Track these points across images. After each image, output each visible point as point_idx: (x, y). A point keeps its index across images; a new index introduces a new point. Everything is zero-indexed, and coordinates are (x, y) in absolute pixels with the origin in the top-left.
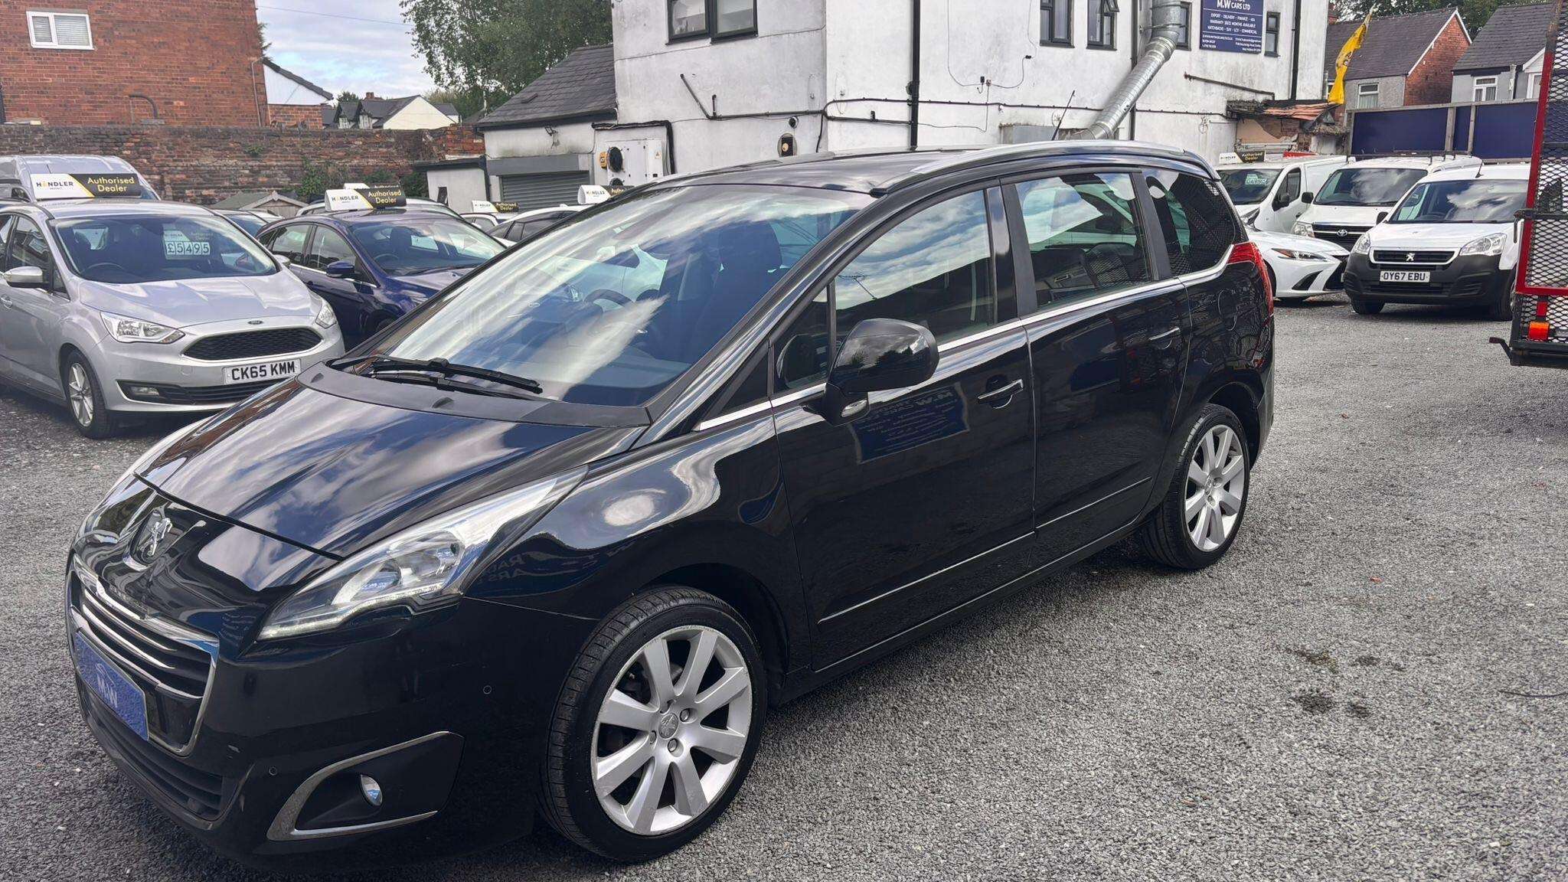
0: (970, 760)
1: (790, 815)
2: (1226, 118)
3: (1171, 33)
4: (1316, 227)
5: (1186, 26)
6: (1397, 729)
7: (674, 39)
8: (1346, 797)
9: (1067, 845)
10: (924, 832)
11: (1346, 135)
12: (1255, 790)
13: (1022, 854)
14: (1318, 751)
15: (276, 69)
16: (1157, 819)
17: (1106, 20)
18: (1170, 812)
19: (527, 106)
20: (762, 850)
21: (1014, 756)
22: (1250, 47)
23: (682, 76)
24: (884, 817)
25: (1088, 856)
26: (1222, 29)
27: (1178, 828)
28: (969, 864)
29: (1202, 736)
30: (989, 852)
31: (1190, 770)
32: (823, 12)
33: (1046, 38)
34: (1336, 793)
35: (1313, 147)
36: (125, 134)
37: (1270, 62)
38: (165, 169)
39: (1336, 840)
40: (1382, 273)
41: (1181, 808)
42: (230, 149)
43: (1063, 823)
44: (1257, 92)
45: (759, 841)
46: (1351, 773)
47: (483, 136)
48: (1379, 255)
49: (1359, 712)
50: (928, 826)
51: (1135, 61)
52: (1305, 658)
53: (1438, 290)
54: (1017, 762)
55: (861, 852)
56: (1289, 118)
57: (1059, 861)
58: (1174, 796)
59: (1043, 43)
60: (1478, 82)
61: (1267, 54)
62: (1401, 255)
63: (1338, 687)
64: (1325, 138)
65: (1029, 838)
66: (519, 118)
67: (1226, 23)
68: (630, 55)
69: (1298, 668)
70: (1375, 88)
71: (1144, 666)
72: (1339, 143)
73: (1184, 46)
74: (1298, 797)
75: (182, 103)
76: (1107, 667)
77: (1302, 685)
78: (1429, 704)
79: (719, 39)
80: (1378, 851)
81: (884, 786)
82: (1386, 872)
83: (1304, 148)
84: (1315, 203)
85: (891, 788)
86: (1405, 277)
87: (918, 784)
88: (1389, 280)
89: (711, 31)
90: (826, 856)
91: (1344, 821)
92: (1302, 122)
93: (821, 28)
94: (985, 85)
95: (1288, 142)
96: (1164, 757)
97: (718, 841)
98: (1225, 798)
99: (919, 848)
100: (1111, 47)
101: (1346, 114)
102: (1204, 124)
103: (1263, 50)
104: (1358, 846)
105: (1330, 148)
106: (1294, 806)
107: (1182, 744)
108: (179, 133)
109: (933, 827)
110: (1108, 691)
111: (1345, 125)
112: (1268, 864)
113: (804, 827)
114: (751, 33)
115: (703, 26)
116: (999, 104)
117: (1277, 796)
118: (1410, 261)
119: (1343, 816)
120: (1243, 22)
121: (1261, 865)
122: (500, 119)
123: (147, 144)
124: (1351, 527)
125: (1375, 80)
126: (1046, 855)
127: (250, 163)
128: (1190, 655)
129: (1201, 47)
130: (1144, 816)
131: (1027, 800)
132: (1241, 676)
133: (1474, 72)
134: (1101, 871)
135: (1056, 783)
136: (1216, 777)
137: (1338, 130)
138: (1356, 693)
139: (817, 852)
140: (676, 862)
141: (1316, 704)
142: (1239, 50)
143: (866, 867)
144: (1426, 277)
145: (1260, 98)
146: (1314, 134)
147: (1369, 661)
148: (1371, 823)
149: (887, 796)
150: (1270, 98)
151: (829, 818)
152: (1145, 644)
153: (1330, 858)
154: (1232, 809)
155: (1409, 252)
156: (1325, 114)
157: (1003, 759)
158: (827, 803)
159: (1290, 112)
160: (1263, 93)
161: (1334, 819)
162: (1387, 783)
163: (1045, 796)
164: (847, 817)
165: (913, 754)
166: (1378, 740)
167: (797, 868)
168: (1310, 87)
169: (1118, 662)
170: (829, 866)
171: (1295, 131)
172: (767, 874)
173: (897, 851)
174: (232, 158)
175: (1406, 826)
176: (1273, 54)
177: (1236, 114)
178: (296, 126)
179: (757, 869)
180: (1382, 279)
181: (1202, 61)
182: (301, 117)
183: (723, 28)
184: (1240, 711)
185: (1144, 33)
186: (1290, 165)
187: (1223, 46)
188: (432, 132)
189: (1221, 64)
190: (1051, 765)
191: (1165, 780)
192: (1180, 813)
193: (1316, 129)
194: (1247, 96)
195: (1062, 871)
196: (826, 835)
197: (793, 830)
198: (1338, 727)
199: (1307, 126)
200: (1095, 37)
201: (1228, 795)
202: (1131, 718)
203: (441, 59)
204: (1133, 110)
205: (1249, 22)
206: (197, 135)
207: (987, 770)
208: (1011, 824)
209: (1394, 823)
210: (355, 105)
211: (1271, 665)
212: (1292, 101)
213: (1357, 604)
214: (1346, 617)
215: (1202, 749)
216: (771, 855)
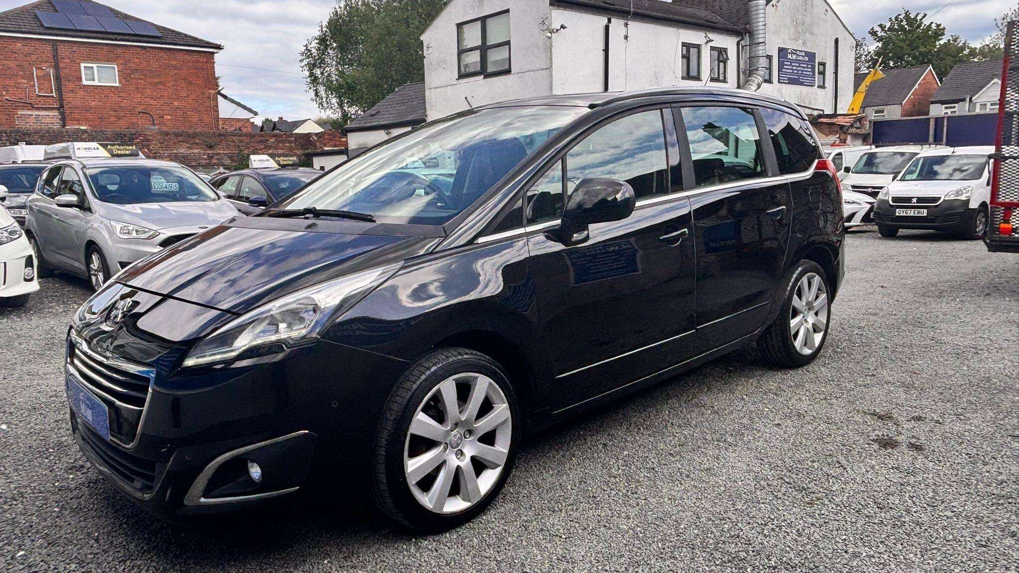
0: (656, 475)
1: (536, 506)
3: (761, 73)
4: (853, 187)
5: (770, 69)
6: (943, 457)
7: (461, 76)
8: (915, 498)
9: (726, 526)
10: (628, 517)
11: (869, 134)
12: (852, 494)
13: (696, 532)
14: (892, 471)
15: (225, 97)
16: (787, 511)
17: (722, 65)
18: (795, 507)
19: (372, 117)
20: (518, 526)
22: (810, 83)
23: (466, 98)
24: (600, 508)
25: (742, 533)
26: (791, 71)
27: (802, 517)
28: (660, 537)
29: (813, 461)
30: (673, 530)
31: (807, 482)
32: (551, 59)
33: (685, 75)
34: (907, 495)
35: (849, 141)
36: (135, 134)
37: (820, 91)
38: (158, 155)
39: (911, 524)
40: (897, 210)
41: (803, 505)
42: (196, 144)
43: (722, 513)
44: (813, 109)
45: (516, 521)
46: (916, 484)
47: (347, 136)
48: (895, 199)
49: (916, 448)
50: (630, 514)
52: (876, 418)
53: (933, 221)
54: (688, 476)
55: (586, 529)
56: (833, 124)
57: (721, 536)
58: (797, 497)
59: (684, 78)
60: (946, 108)
61: (819, 87)
62: (909, 199)
63: (901, 433)
64: (856, 136)
65: (700, 522)
66: (368, 125)
67: (794, 68)
68: (435, 87)
69: (872, 422)
70: (883, 111)
71: (769, 421)
72: (865, 139)
73: (769, 81)
74: (882, 498)
75: (169, 117)
76: (744, 421)
77: (876, 432)
78: (962, 443)
79: (488, 76)
80: (940, 530)
82: (948, 543)
83: (843, 142)
84: (852, 173)
85: (604, 490)
86: (911, 213)
88: (901, 215)
89: (484, 72)
90: (561, 531)
91: (915, 512)
92: (842, 127)
93: (550, 68)
95: (834, 138)
96: (788, 474)
97: (488, 521)
98: (832, 498)
99: (625, 527)
100: (725, 81)
101: (868, 122)
103: (816, 86)
104: (926, 528)
105: (860, 142)
106: (880, 504)
107: (799, 466)
108: (167, 134)
109: (634, 514)
110: (746, 435)
111: (867, 128)
112: (866, 538)
113: (546, 513)
114: (508, 72)
115: (478, 68)
117: (868, 497)
118: (914, 203)
119: (914, 510)
120: (804, 67)
121: (862, 539)
122: (357, 125)
123: (148, 140)
125: (882, 107)
126: (712, 533)
127: (208, 152)
128: (799, 415)
129: (779, 82)
130: (778, 509)
132: (835, 427)
133: (943, 103)
134: (752, 542)
135: (716, 489)
136: (825, 486)
137: (863, 131)
138: (913, 437)
139: (556, 528)
140: (460, 533)
141: (887, 443)
142: (802, 84)
143: (589, 538)
144: (924, 213)
145: (816, 113)
146: (849, 134)
147: (919, 419)
148: (933, 514)
150: (821, 113)
152: (768, 408)
153: (908, 535)
154: (837, 505)
155: (913, 198)
156: (855, 122)
159: (834, 120)
160: (817, 110)
161: (908, 511)
162: (941, 490)
163: (709, 496)
164: (575, 508)
165: (618, 471)
166: (931, 464)
167: (542, 538)
168: (845, 106)
169: (751, 419)
170: (563, 537)
171: (837, 131)
172: (522, 542)
173: (610, 528)
174: (197, 149)
175: (958, 515)
176: (822, 87)
178: (236, 130)
179: (515, 538)
180: (897, 214)
181: (779, 90)
182: (239, 125)
183: (491, 69)
184: (836, 447)
185: (744, 73)
186: (835, 150)
187: (793, 82)
188: (316, 134)
189: (791, 92)
190: (711, 478)
191: (790, 488)
192: (803, 508)
193: (850, 131)
194: (808, 112)
195: (724, 542)
196: (561, 518)
198: (904, 457)
199: (845, 129)
200: (714, 75)
201: (834, 497)
202: (763, 451)
203: (323, 93)
205: (808, 68)
206: (177, 135)
207: (668, 481)
208: (687, 513)
209: (949, 514)
210: (272, 125)
211: (854, 421)
212: (835, 115)
213: (908, 387)
214: (901, 395)
215: (813, 469)
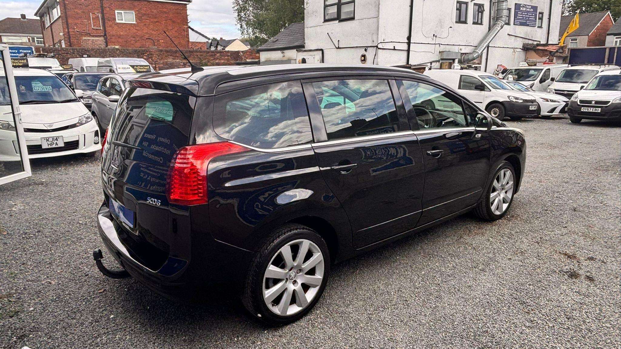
0: (440, 288)
1: (375, 304)
2: (522, 49)
3: (504, 19)
4: (555, 90)
5: (509, 17)
6: (606, 287)
7: (325, 21)
8: (588, 313)
9: (480, 325)
10: (425, 315)
11: (567, 57)
12: (552, 308)
13: (463, 327)
14: (575, 294)
15: (193, 30)
16: (515, 317)
17: (480, 14)
18: (519, 315)
19: (274, 43)
20: (366, 317)
21: (458, 288)
22: (532, 25)
23: (328, 33)
24: (410, 308)
25: (489, 330)
26: (522, 18)
27: (523, 321)
28: (443, 329)
29: (530, 285)
30: (451, 325)
31: (526, 298)
32: (379, 12)
33: (458, 20)
34: (584, 311)
35: (554, 61)
36: (144, 51)
37: (539, 29)
38: (157, 63)
39: (585, 330)
40: (582, 108)
41: (523, 313)
42: (177, 56)
43: (478, 316)
44: (534, 41)
45: (364, 314)
46: (589, 304)
47: (259, 53)
48: (581, 101)
49: (590, 279)
50: (427, 313)
51: (490, 29)
52: (567, 257)
53: (604, 115)
54: (459, 290)
55: (402, 321)
56: (546, 50)
57: (478, 331)
58: (521, 308)
59: (456, 22)
60: (617, 38)
61: (538, 27)
62: (590, 102)
63: (581, 269)
64: (559, 58)
65: (466, 321)
66: (271, 47)
67: (524, 16)
68: (310, 26)
69: (564, 260)
70: (576, 40)
71: (504, 256)
72: (564, 60)
73: (508, 24)
74: (569, 312)
75: (163, 41)
76: (491, 255)
77: (567, 267)
78: (617, 277)
79: (341, 21)
80: (603, 336)
81: (409, 296)
82: (607, 345)
83: (551, 61)
84: (556, 81)
85: (412, 297)
86: (591, 110)
87: (422, 296)
88: (585, 111)
89: (339, 18)
90: (389, 322)
91: (588, 323)
92: (551, 52)
93: (378, 17)
94: (435, 37)
95: (545, 59)
96: (515, 292)
97: (349, 312)
98: (540, 310)
99: (424, 321)
100: (481, 24)
101: (567, 50)
102: (514, 52)
103: (537, 26)
104: (595, 333)
105: (561, 61)
106: (568, 316)
107: (522, 287)
108: (161, 51)
109: (429, 313)
110: (491, 265)
111: (567, 53)
112: (560, 338)
113: (381, 309)
114: (353, 19)
115: (336, 16)
116: (439, 44)
117: (561, 311)
118: (593, 104)
119: (588, 321)
120: (530, 15)
121: (557, 338)
122: (265, 48)
123: (151, 54)
124: (580, 205)
125: (576, 37)
126: (472, 328)
127: (183, 61)
128: (522, 252)
129: (514, 24)
130: (510, 316)
131: (464, 305)
132: (543, 262)
133: (615, 35)
134: (495, 336)
135: (474, 300)
136: (536, 302)
137: (564, 55)
138: (588, 272)
139: (386, 320)
140: (334, 319)
141: (573, 275)
142: (528, 25)
143: (404, 327)
144: (599, 110)
145: (535, 43)
146: (555, 56)
147: (591, 259)
148: (599, 324)
149: (410, 300)
150: (539, 43)
151: (389, 307)
152: (504, 247)
153: (584, 337)
154: (543, 315)
155: (593, 101)
156: (559, 49)
157: (453, 289)
158: (388, 301)
159: (546, 48)
160: (536, 41)
161: (584, 322)
162: (604, 309)
163: (470, 304)
164: (396, 307)
165: (419, 284)
166: (598, 290)
167: (379, 325)
168: (554, 39)
169: (494, 253)
170: (390, 325)
171: (548, 55)
172: (368, 327)
173: (416, 322)
174: (178, 59)
175: (613, 327)
176: (540, 27)
177: (526, 49)
178: (198, 49)
179: (364, 325)
180: (582, 110)
181: (514, 29)
182: (200, 46)
183: (343, 17)
184: (543, 276)
185: (493, 19)
186: (545, 67)
187: (522, 24)
188: (242, 52)
189: (521, 30)
190: (472, 292)
191: (517, 302)
192: (523, 315)
193: (556, 54)
194: (530, 42)
195: (479, 335)
196: (389, 313)
197: (377, 310)
198: (583, 285)
199: (552, 54)
200: (475, 20)
201: (541, 309)
202: (501, 276)
203: (245, 26)
204: (488, 47)
205: (532, 16)
206: (167, 51)
207: (447, 293)
208: (458, 315)
209: (609, 325)
210: (216, 42)
211: (554, 258)
212: (547, 45)
213: (585, 236)
214: (582, 241)
215: (530, 290)
216: (369, 319)
